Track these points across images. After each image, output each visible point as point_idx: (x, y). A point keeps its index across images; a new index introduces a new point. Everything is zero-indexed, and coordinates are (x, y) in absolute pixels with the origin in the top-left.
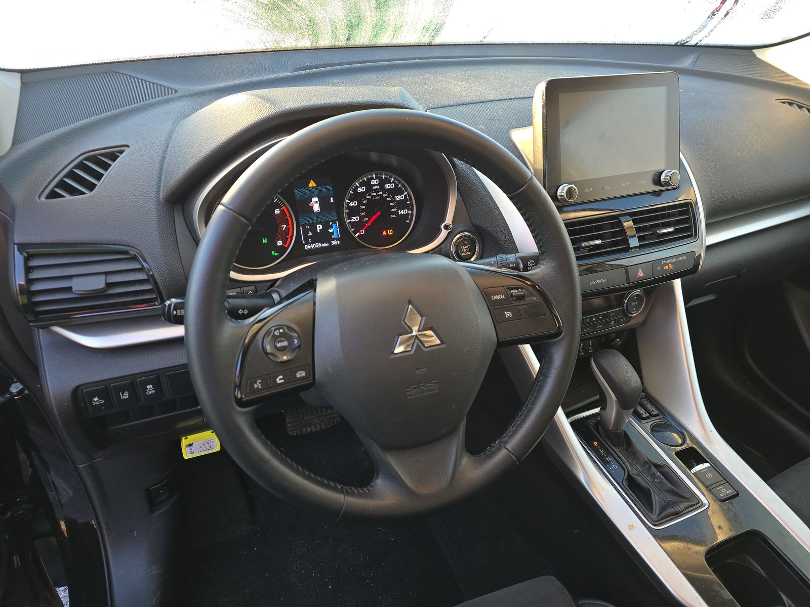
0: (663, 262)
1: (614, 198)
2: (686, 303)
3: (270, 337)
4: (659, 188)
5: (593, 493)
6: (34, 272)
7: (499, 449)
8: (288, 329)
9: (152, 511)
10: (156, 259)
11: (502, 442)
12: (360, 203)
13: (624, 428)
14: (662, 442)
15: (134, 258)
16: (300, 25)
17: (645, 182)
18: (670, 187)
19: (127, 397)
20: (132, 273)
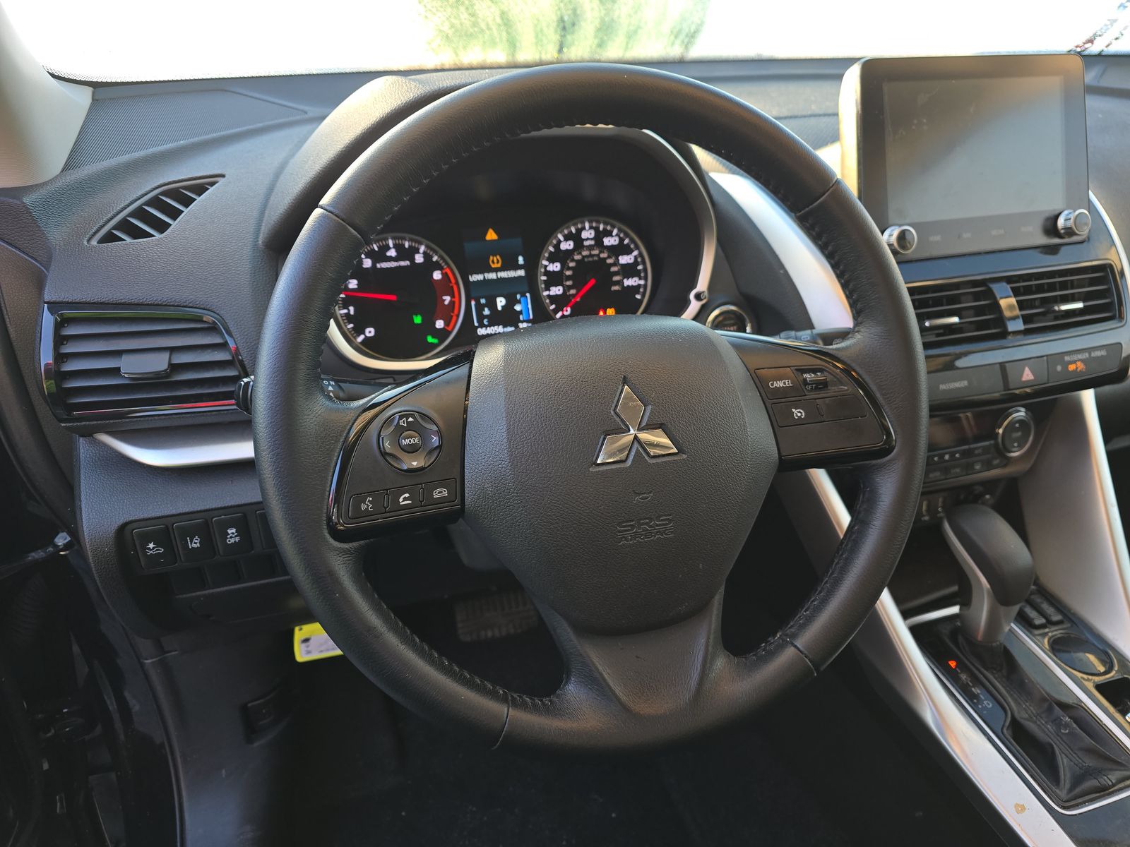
0: (1067, 358)
1: (979, 254)
2: (1107, 440)
3: (392, 428)
4: (1057, 241)
5: (949, 745)
6: (69, 344)
7: (781, 647)
8: (421, 417)
9: (249, 740)
10: (245, 328)
11: (787, 635)
12: (564, 266)
13: (1002, 638)
14: (1071, 666)
15: (213, 329)
16: (488, 25)
17: (1030, 229)
18: (1075, 239)
19: (198, 545)
20: (209, 351)
